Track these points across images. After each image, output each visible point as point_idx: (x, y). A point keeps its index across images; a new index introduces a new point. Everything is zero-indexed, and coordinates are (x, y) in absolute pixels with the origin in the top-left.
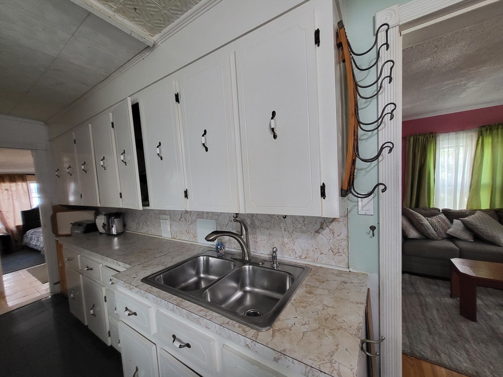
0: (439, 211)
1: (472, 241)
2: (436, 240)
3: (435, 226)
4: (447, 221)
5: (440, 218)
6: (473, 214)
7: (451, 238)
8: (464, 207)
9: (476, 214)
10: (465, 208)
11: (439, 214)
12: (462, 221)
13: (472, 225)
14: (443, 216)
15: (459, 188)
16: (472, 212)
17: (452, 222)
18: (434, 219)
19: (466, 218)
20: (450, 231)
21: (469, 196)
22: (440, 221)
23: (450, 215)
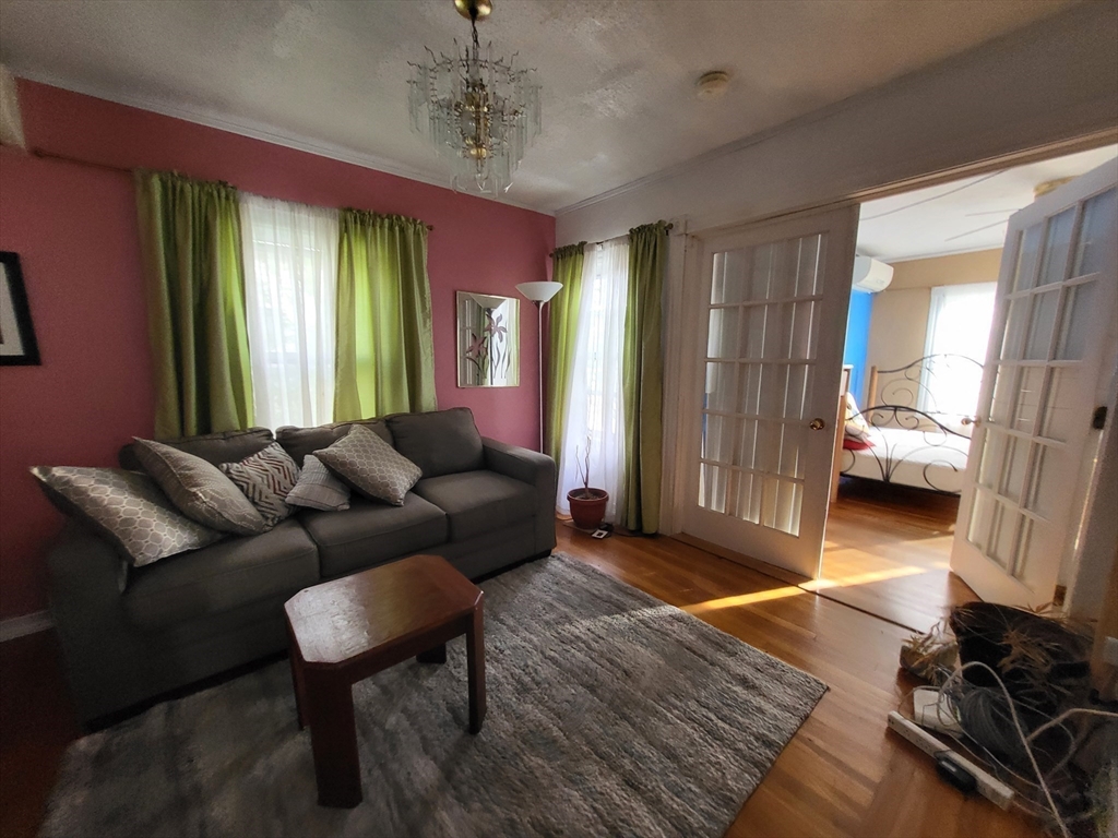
0: (270, 435)
1: (348, 507)
2: (259, 534)
3: (254, 486)
4: (289, 462)
5: (271, 459)
6: (347, 434)
7: (301, 515)
8: (328, 420)
9: (351, 435)
10: (331, 422)
11: (266, 446)
12: (321, 458)
13: (343, 464)
14: (276, 451)
15: (312, 367)
16: (343, 429)
17: (300, 464)
18: (250, 468)
19: (330, 449)
20: (296, 493)
21: (336, 388)
22: (267, 467)
23: (297, 444)
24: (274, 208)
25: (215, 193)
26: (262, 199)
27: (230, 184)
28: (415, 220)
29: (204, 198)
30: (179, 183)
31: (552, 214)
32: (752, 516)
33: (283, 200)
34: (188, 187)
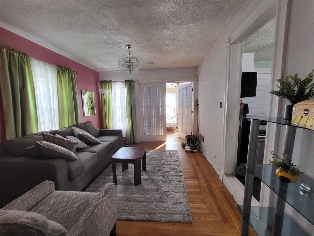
1: (88, 146)
24: (40, 63)
25: (23, 57)
26: (36, 60)
27: (27, 55)
28: (73, 71)
29: (20, 58)
30: (12, 52)
31: (98, 72)
32: (154, 134)
33: (42, 61)
34: (15, 54)
